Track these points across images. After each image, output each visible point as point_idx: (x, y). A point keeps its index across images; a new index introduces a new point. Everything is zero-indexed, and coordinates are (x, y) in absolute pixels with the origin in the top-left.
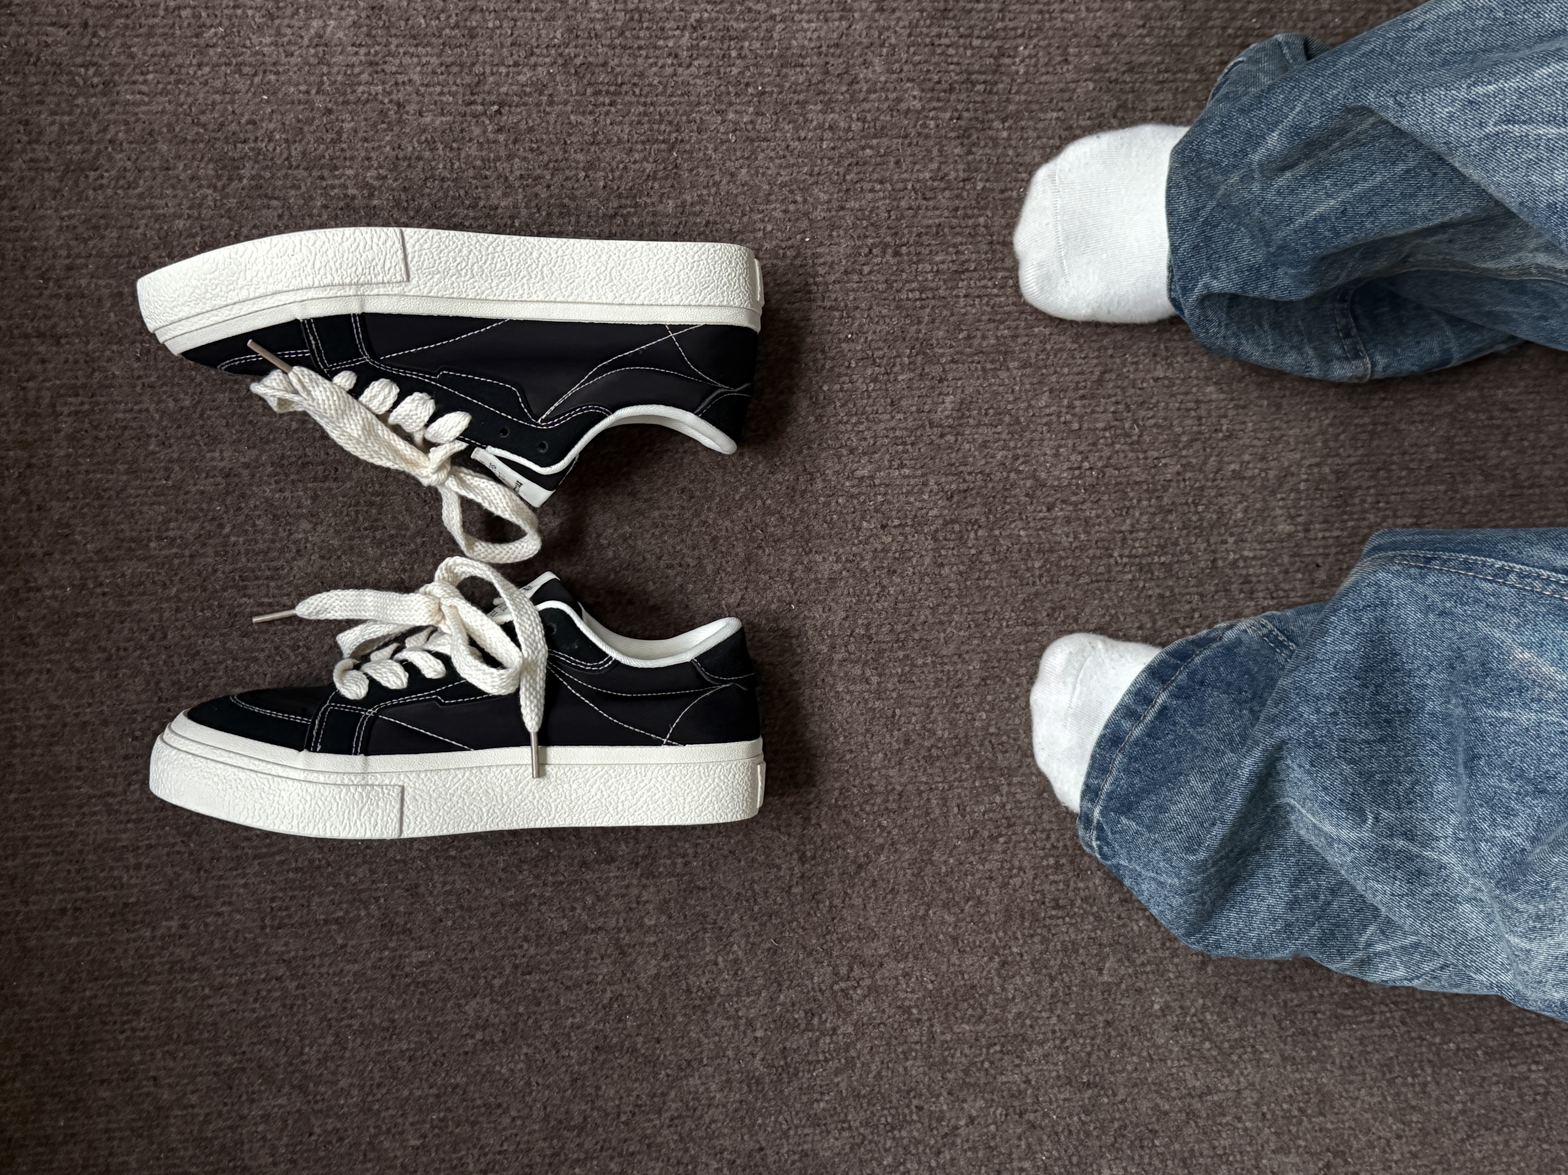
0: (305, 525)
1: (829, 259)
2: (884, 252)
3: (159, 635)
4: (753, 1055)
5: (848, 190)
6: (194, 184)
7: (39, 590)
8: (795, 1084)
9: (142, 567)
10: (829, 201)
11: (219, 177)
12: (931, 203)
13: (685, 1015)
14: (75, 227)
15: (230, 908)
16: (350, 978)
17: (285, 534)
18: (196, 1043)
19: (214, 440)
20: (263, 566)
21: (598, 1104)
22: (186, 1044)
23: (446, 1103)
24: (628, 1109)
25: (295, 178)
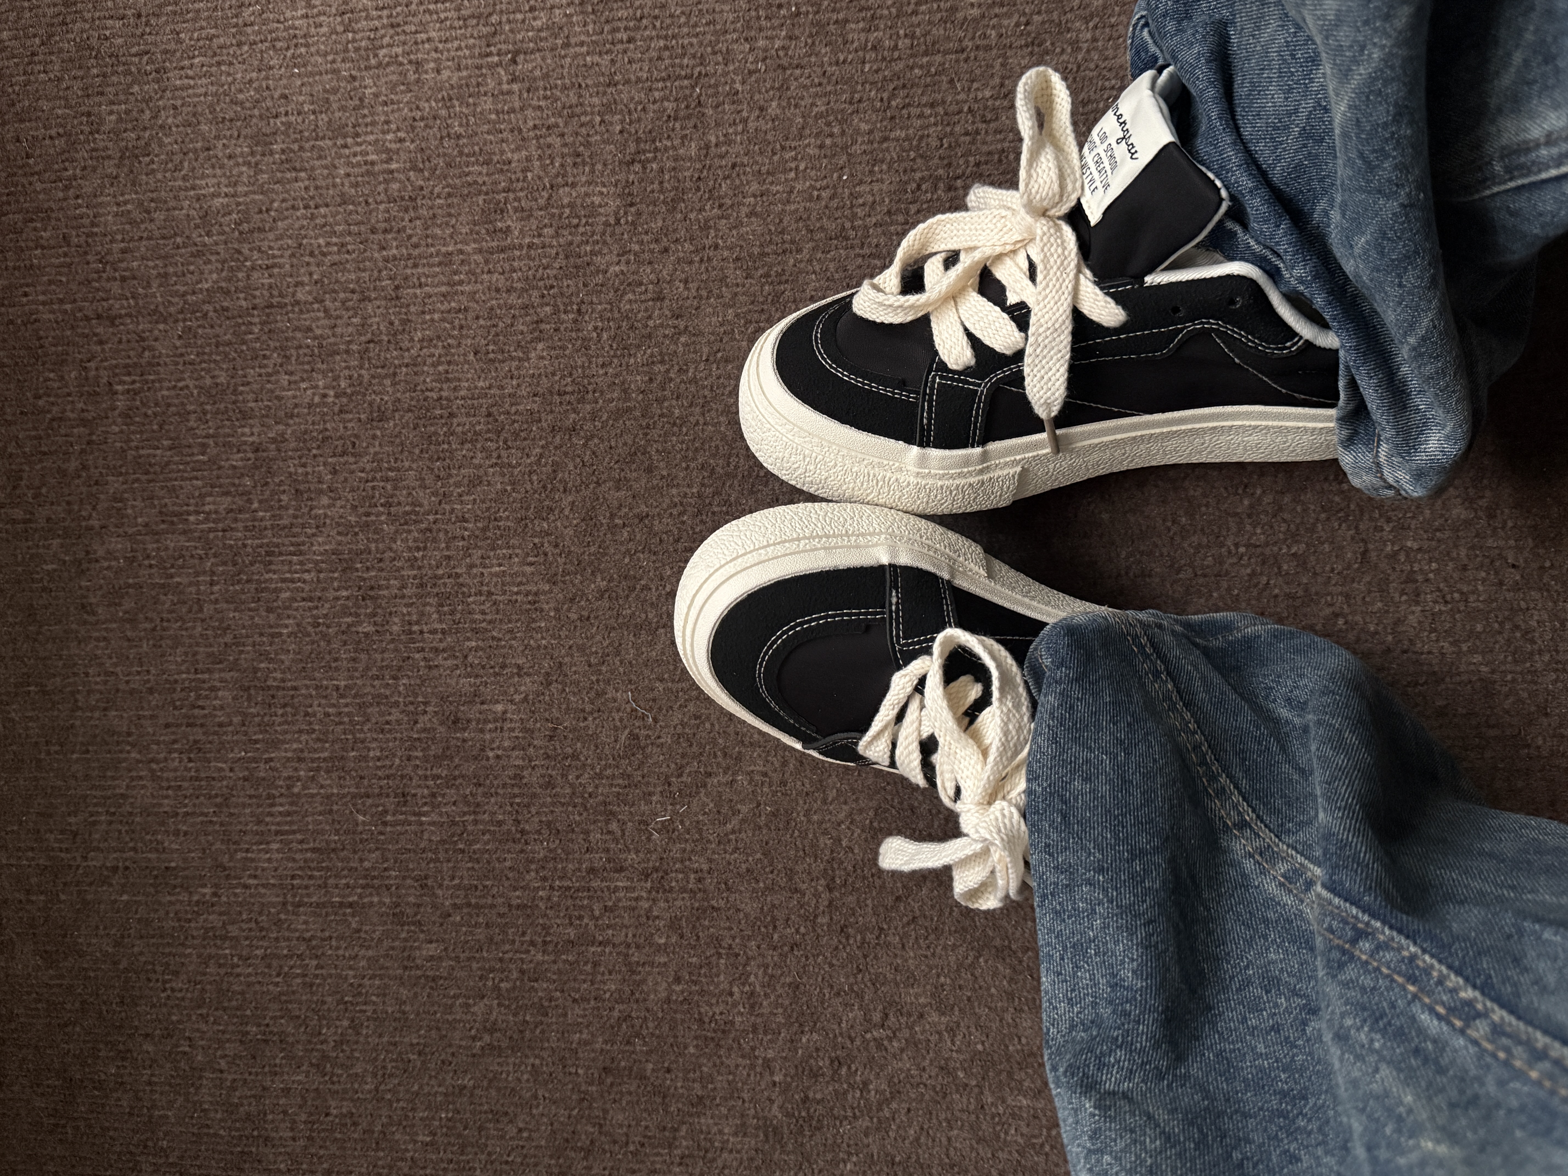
0: (325, 500)
1: (870, 199)
3: (196, 608)
4: (771, 1101)
5: (893, 118)
6: (231, 163)
7: (97, 561)
8: (818, 1137)
9: (183, 541)
10: (871, 132)
11: (252, 153)
13: (697, 1046)
14: (129, 212)
15: (255, 882)
16: (363, 963)
17: (305, 510)
18: (225, 1009)
19: (245, 415)
20: (287, 541)
21: (605, 1129)
22: (216, 1009)
23: (454, 1103)
24: (637, 1139)
25: (321, 149)
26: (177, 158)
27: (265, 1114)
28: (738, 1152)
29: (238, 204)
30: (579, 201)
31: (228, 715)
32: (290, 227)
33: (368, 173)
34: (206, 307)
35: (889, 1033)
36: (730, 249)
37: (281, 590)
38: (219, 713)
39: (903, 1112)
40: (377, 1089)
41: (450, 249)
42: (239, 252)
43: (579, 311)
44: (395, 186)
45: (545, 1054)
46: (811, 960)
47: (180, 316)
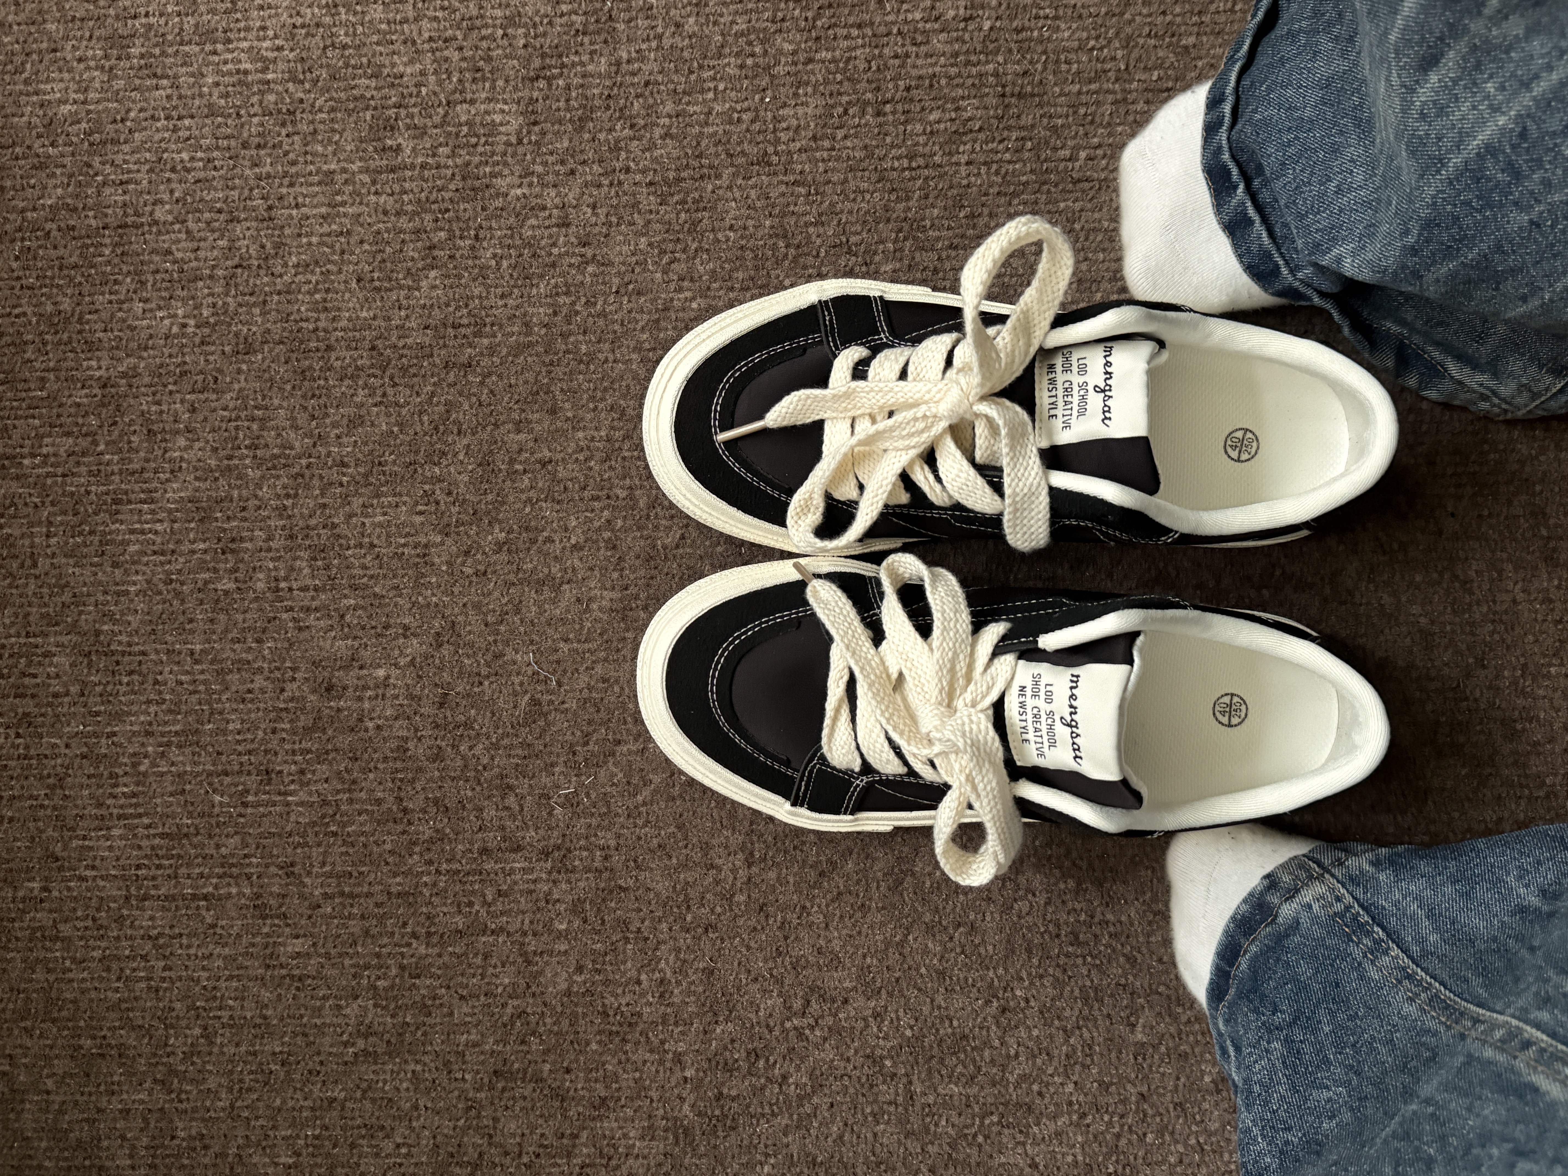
0: (182, 442)
1: (794, 123)
2: (863, 113)
4: (682, 1099)
5: (818, 39)
6: (82, 66)
8: (733, 1138)
9: (15, 488)
10: (795, 53)
11: (106, 57)
12: (923, 49)
13: (599, 1042)
15: (94, 873)
16: (220, 963)
17: (160, 453)
18: (54, 1021)
19: (91, 347)
20: (137, 488)
21: (496, 1139)
22: (43, 1021)
23: (322, 1118)
24: (531, 1149)
25: (187, 55)
26: (18, 60)
27: (99, 1140)
28: (645, 1158)
29: (89, 112)
30: (478, 119)
31: (65, 685)
32: (150, 139)
33: (240, 83)
34: (48, 226)
35: (812, 1021)
36: (643, 172)
37: (129, 542)
38: (53, 682)
39: (825, 1107)
40: (232, 1106)
41: (333, 167)
42: (89, 166)
43: (477, 237)
44: (272, 98)
45: (426, 1059)
46: (727, 943)
47: (19, 235)
